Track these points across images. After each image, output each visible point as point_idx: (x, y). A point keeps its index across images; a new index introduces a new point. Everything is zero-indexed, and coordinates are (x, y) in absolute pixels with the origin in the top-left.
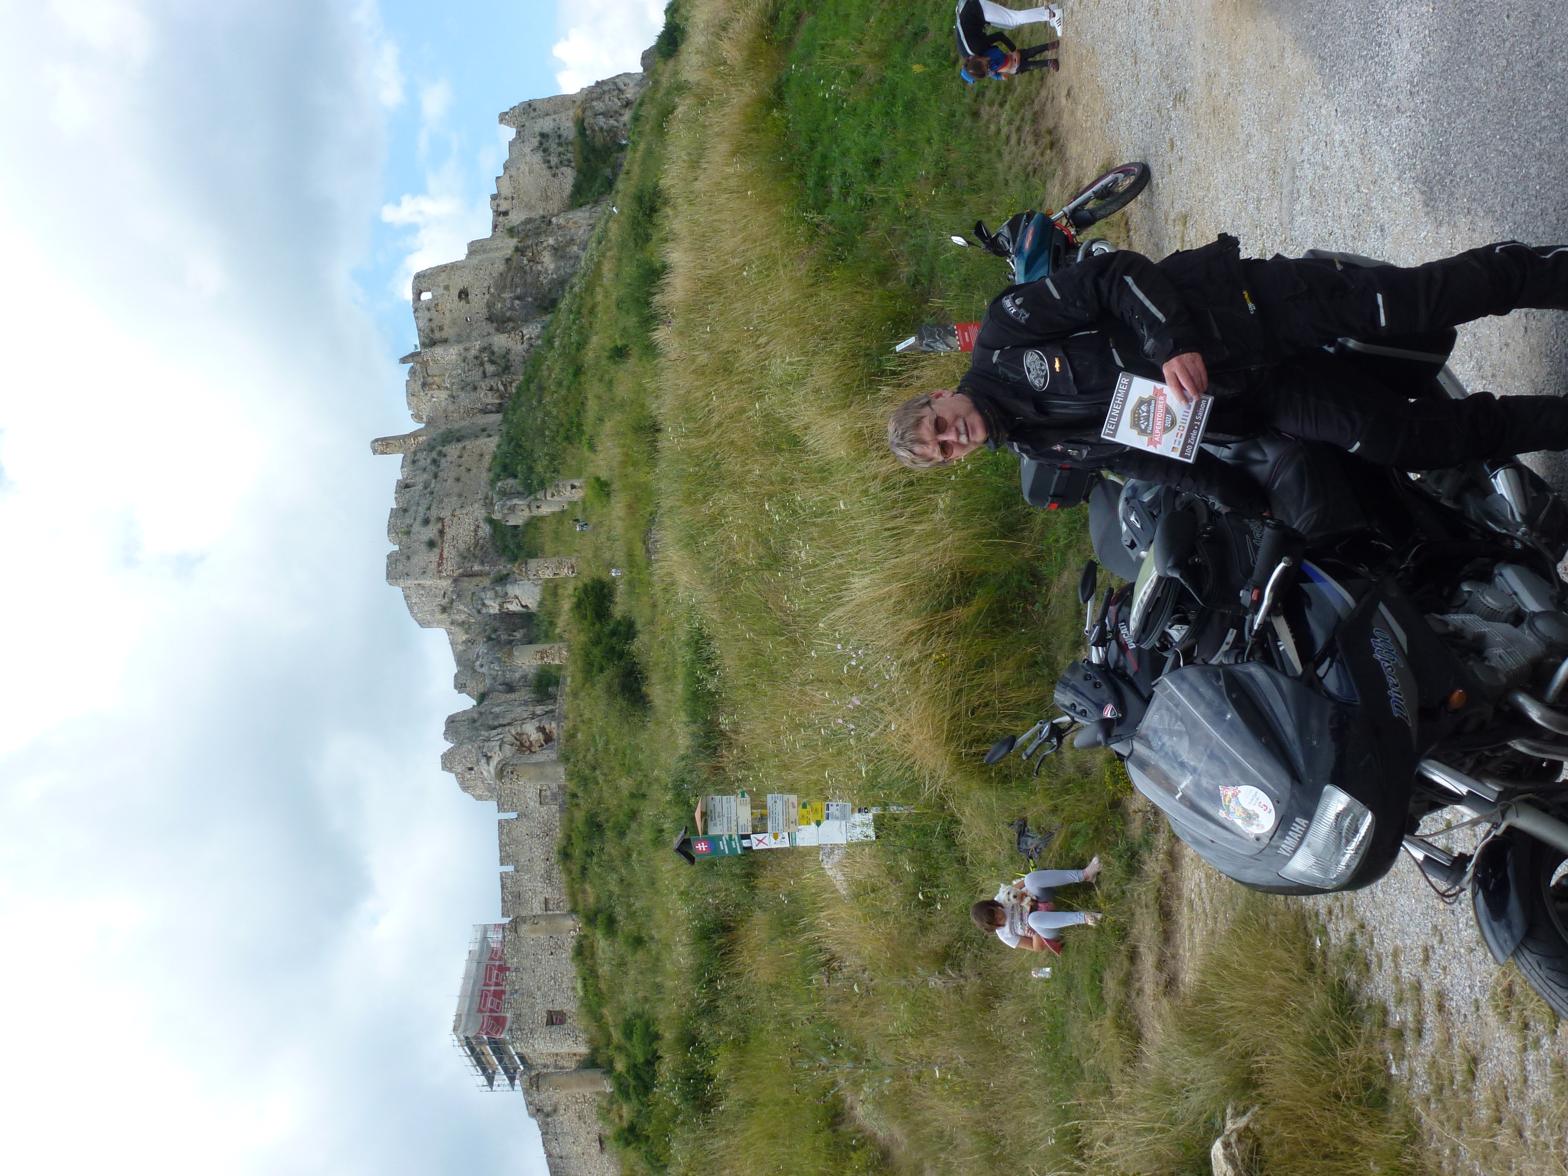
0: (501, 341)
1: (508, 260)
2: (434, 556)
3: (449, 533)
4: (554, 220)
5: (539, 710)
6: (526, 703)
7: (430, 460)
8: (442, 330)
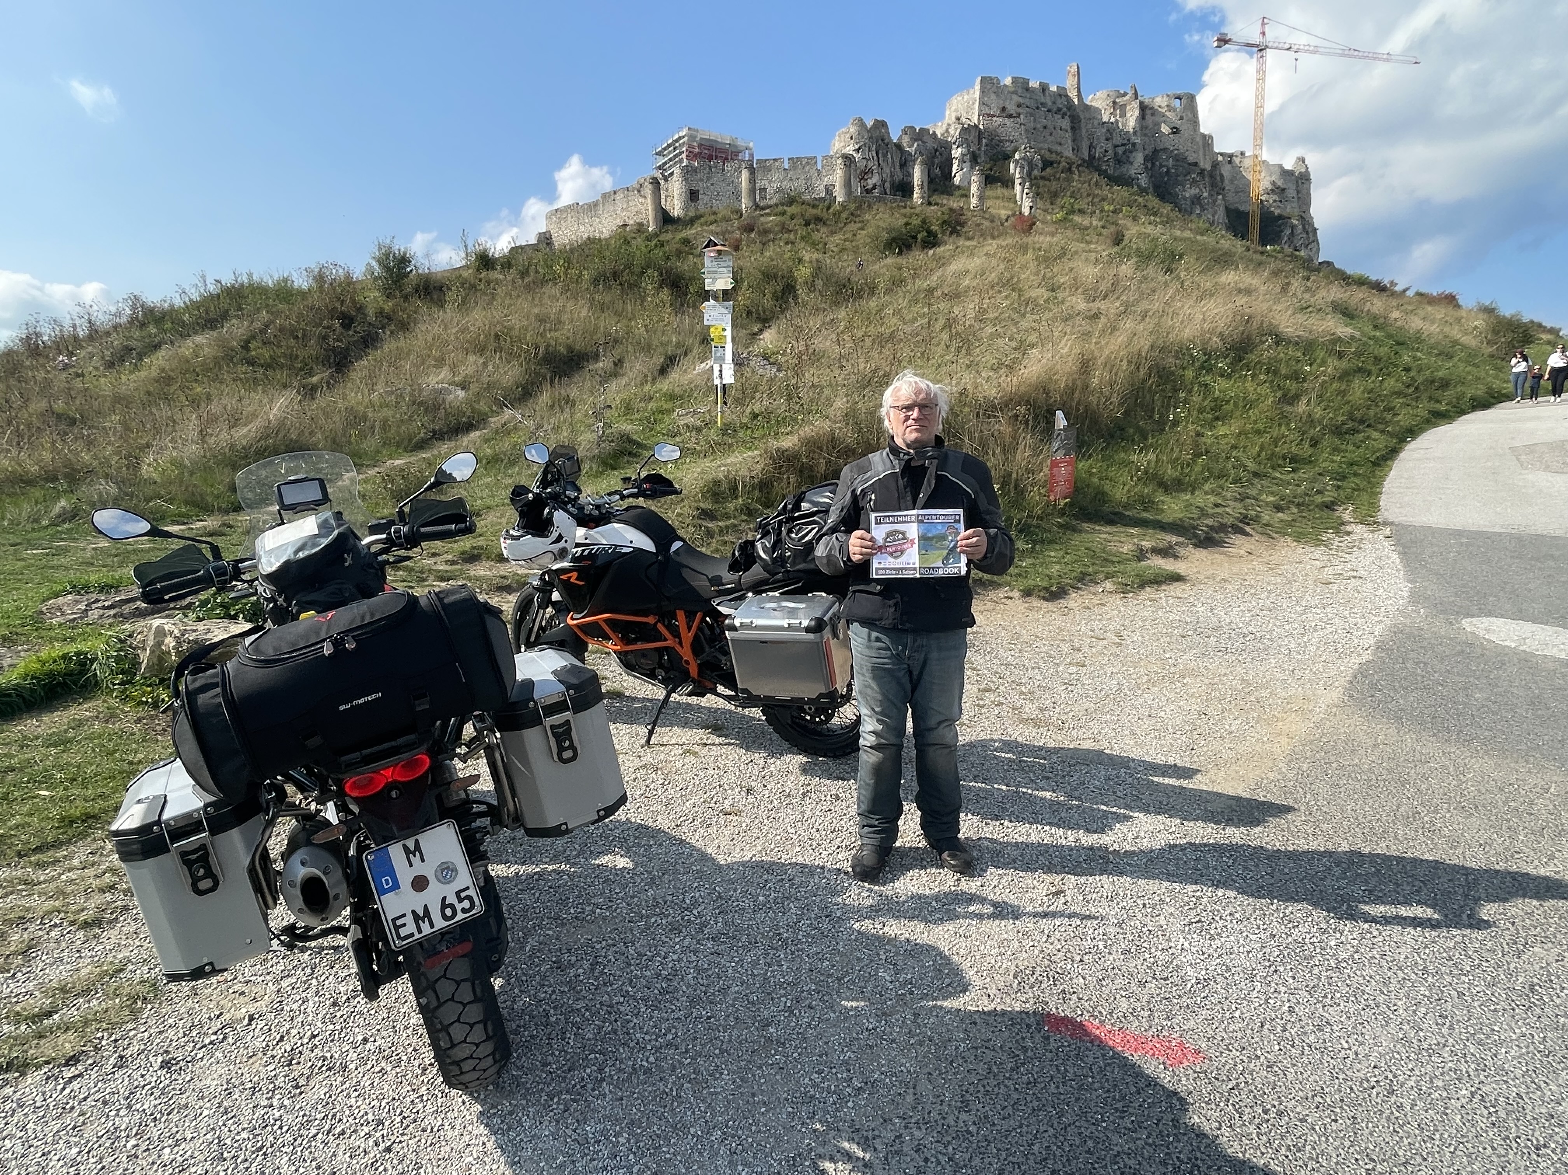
0: (1139, 158)
1: (1196, 164)
2: (995, 110)
3: (1008, 122)
4: (1220, 197)
5: (887, 185)
6: (892, 176)
7: (1060, 106)
8: (1152, 114)
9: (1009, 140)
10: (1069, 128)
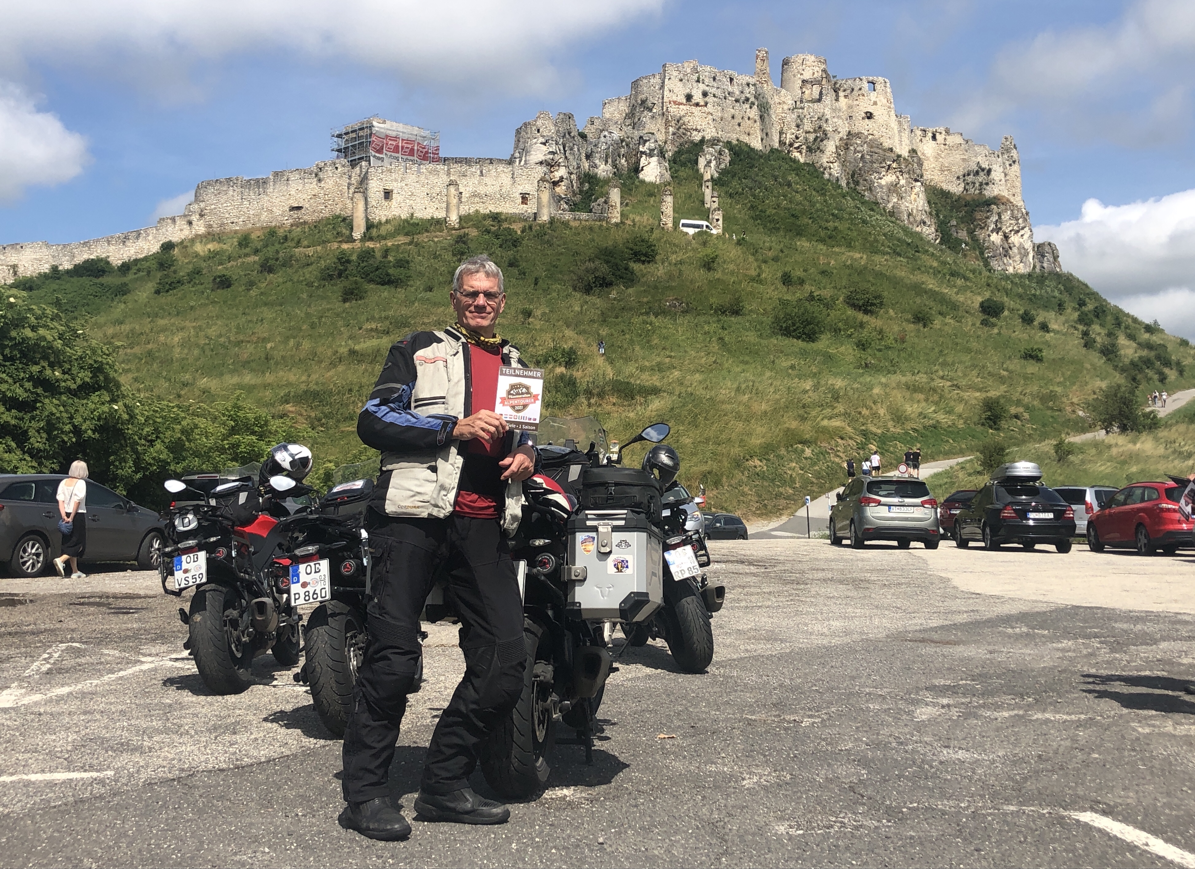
0: (831, 146)
2: (681, 98)
3: (696, 110)
4: (919, 183)
5: (574, 177)
6: (579, 167)
7: (748, 95)
8: (846, 97)
9: (696, 130)
10: (757, 118)
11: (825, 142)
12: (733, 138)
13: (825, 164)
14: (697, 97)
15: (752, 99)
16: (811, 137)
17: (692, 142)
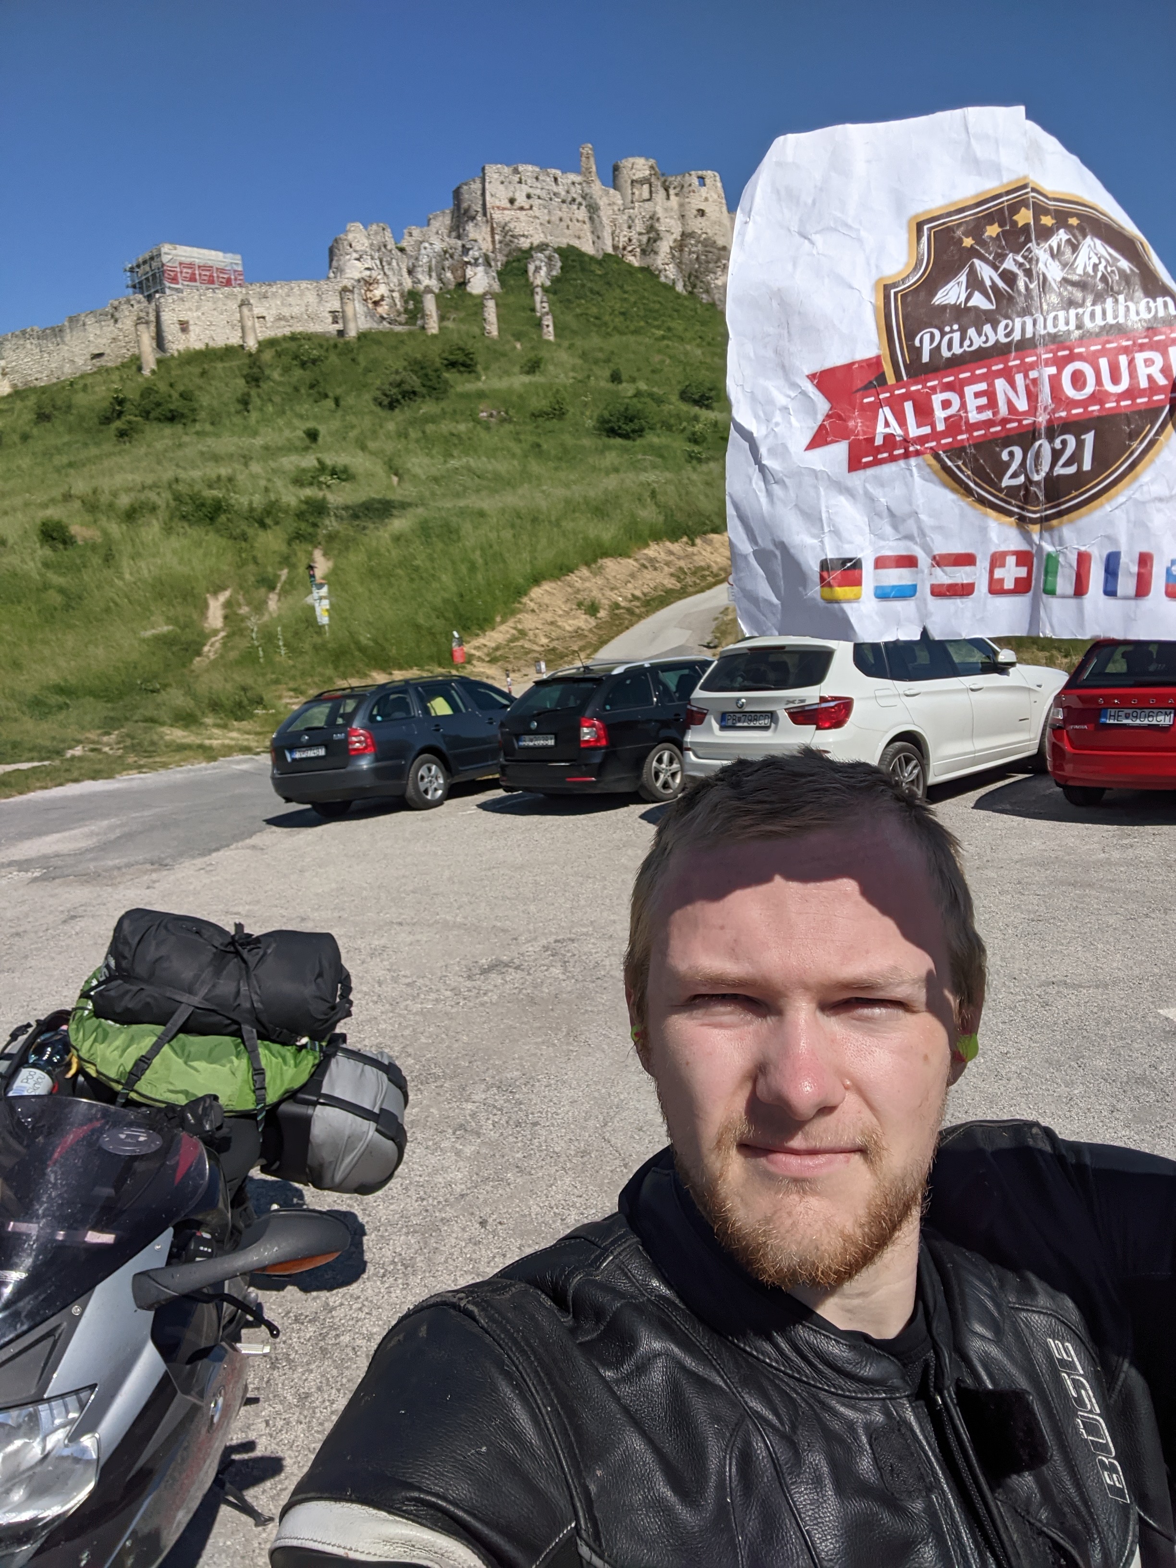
0: (665, 246)
2: (505, 203)
3: (521, 214)
5: (396, 295)
6: (401, 285)
7: (575, 196)
8: (677, 195)
9: (523, 236)
10: (587, 220)
11: (658, 243)
12: (563, 242)
13: (661, 267)
14: (521, 200)
15: (579, 199)
16: (644, 239)
17: (520, 250)
